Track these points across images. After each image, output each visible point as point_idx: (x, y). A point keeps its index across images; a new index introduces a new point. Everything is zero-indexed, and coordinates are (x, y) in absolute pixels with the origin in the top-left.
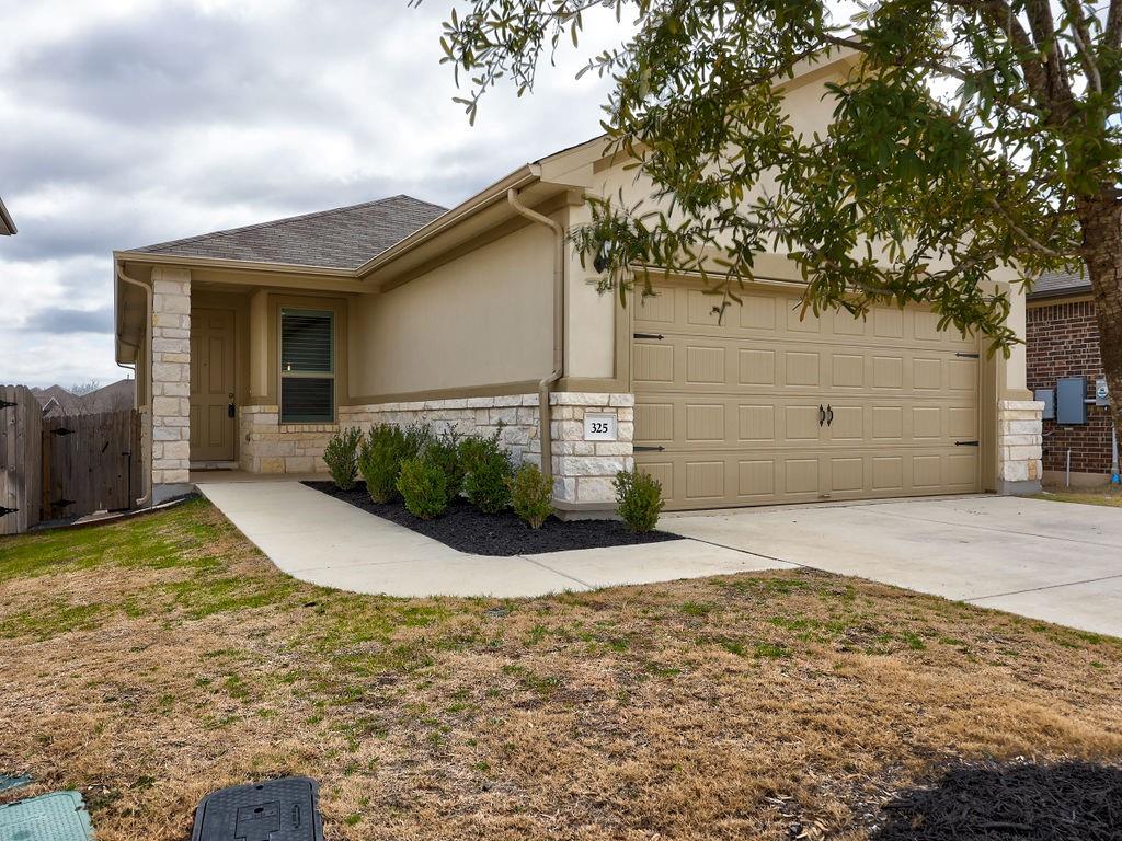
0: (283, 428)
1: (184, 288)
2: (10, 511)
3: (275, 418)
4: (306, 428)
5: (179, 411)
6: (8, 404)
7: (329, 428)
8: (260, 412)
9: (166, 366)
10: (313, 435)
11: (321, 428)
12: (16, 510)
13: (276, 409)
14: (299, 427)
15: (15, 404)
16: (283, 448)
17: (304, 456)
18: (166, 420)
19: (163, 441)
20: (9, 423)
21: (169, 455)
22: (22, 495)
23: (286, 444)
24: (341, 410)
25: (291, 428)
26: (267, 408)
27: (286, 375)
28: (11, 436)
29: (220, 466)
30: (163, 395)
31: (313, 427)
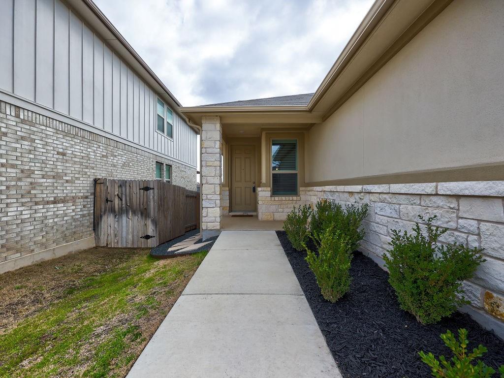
0: (273, 198)
1: (217, 126)
2: (152, 237)
3: (269, 194)
4: (284, 198)
5: (215, 192)
6: (151, 189)
7: (295, 198)
8: (262, 191)
9: (208, 168)
10: (287, 202)
11: (291, 198)
12: (154, 237)
13: (269, 189)
14: (280, 198)
15: (153, 189)
16: (273, 208)
17: (283, 212)
18: (209, 196)
19: (207, 208)
20: (151, 197)
21: (210, 215)
22: (156, 230)
23: (274, 206)
24: (301, 189)
25: (276, 198)
26: (265, 189)
27: (275, 172)
28: (152, 203)
29: (249, 214)
30: (207, 183)
31: (287, 198)
